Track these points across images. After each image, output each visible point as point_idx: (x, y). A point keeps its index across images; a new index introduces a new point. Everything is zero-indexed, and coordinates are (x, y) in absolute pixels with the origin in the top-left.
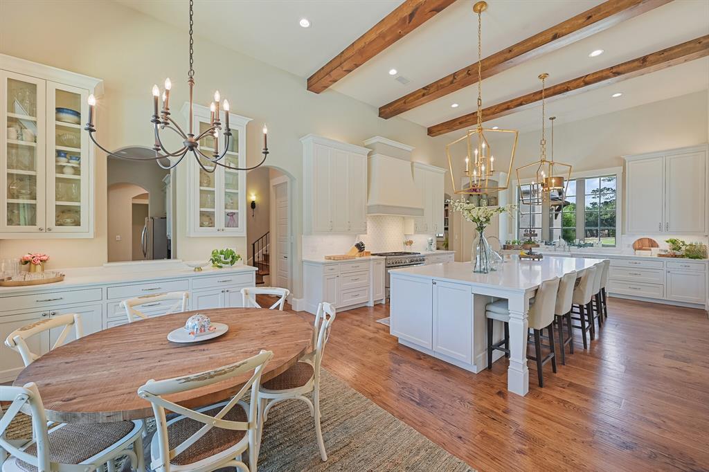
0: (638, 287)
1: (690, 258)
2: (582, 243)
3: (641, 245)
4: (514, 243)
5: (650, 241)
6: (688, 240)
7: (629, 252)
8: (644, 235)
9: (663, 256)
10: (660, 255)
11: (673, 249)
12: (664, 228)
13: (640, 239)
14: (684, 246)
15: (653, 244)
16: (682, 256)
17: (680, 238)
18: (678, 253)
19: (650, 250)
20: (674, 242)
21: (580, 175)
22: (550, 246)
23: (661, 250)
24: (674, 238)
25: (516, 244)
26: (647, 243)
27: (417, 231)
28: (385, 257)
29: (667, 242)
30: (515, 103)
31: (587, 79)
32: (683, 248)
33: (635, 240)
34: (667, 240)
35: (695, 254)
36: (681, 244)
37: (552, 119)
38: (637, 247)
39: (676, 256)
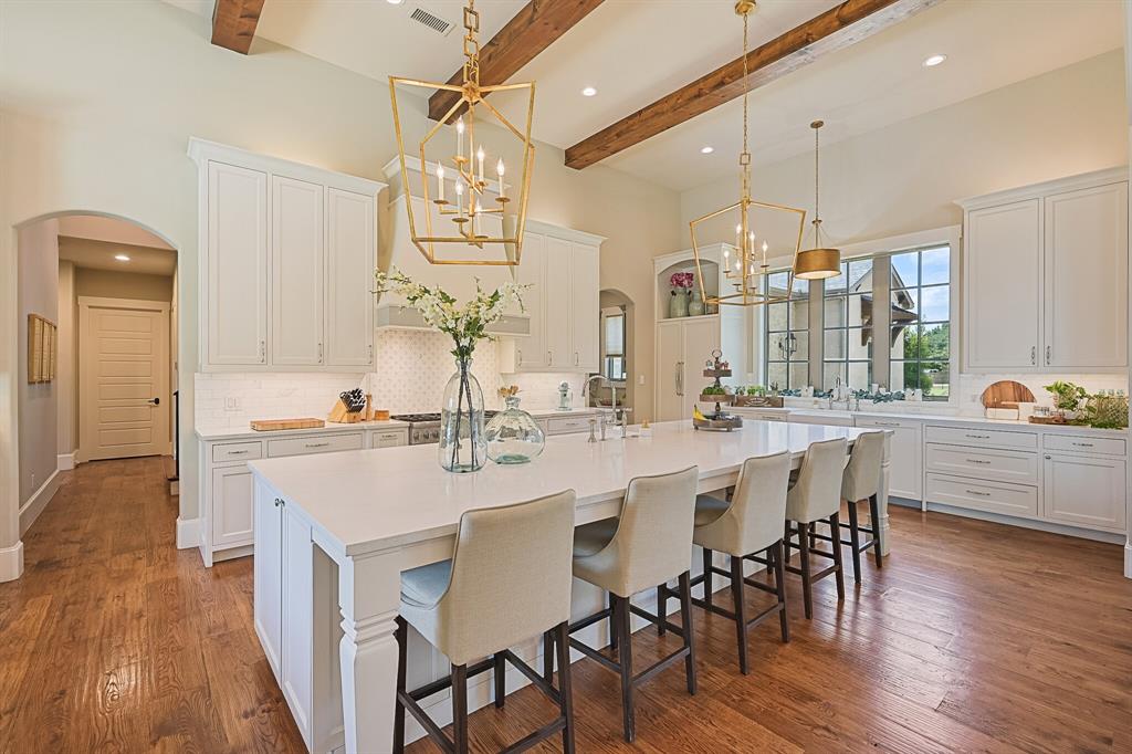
0: (985, 491)
1: (1093, 426)
2: (883, 391)
3: (997, 397)
4: (751, 392)
5: (1017, 386)
6: (1094, 385)
7: (973, 412)
8: (1003, 374)
9: (1040, 420)
10: (1033, 420)
11: (1060, 407)
12: (1043, 357)
13: (995, 384)
14: (1086, 399)
15: (1023, 394)
16: (1079, 422)
17: (1076, 381)
18: (1069, 414)
19: (1017, 408)
20: (1061, 390)
21: (880, 246)
22: (822, 399)
23: (1036, 409)
24: (1063, 380)
25: (757, 394)
26: (1010, 391)
27: (523, 367)
28: (408, 423)
29: (1049, 389)
30: (712, 82)
31: (846, 11)
32: (1083, 403)
33: (987, 386)
34: (1051, 384)
35: (1107, 417)
36: (1078, 394)
37: (817, 125)
38: (990, 401)
39: (1066, 422)
